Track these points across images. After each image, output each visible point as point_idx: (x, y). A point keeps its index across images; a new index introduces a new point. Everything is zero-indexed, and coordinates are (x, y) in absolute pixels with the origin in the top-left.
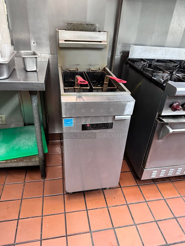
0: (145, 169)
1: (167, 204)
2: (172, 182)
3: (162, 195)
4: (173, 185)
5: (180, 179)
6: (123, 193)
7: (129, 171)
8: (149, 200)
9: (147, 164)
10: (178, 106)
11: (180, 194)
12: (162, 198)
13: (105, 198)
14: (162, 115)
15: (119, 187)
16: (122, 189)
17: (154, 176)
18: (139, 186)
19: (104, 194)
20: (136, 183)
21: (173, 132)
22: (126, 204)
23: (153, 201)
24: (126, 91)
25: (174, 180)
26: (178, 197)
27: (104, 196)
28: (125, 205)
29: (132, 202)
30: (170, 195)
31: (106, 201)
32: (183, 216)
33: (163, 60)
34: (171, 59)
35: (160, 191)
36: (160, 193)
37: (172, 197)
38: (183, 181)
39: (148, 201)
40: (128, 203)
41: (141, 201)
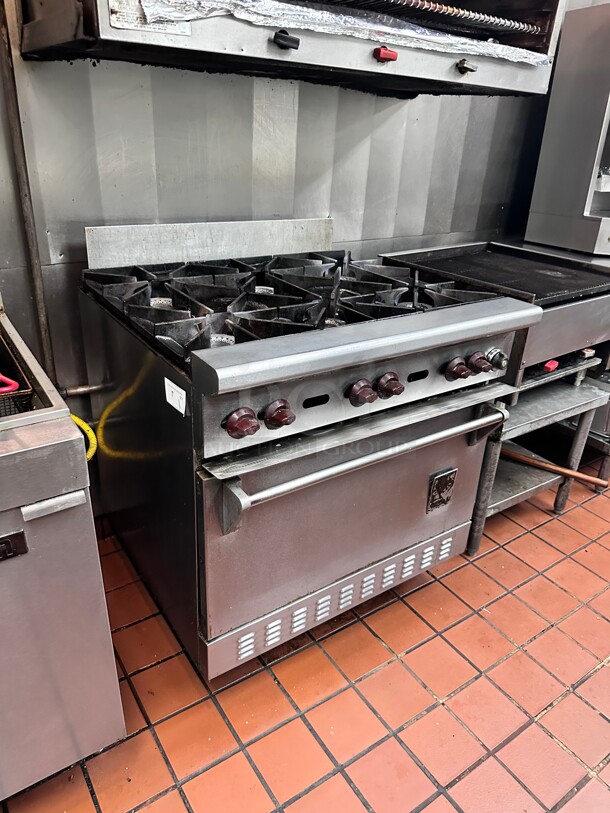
0: (209, 642)
1: (311, 730)
2: (320, 643)
3: (292, 701)
4: (324, 652)
5: (342, 623)
6: (159, 745)
7: (178, 654)
8: (253, 738)
9: (211, 622)
10: (244, 421)
11: (347, 679)
12: (294, 713)
13: (92, 793)
14: (206, 457)
15: (144, 730)
16: (154, 734)
17: (247, 652)
18: (212, 697)
19: (88, 781)
20: (204, 689)
21: (253, 503)
22: (174, 787)
23: (265, 735)
24: (51, 406)
25: (325, 633)
26: (341, 691)
27: (90, 785)
28: (169, 793)
29: (192, 771)
30: (318, 694)
31: (96, 803)
32: (360, 751)
33: (208, 262)
34: (234, 256)
35: (285, 691)
36: (285, 699)
37: (323, 697)
38: (351, 628)
39: (249, 745)
40: (181, 777)
41: (225, 753)
